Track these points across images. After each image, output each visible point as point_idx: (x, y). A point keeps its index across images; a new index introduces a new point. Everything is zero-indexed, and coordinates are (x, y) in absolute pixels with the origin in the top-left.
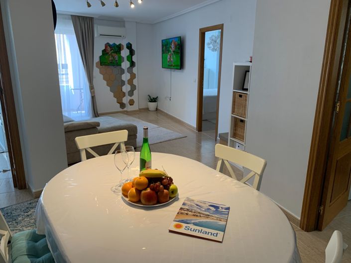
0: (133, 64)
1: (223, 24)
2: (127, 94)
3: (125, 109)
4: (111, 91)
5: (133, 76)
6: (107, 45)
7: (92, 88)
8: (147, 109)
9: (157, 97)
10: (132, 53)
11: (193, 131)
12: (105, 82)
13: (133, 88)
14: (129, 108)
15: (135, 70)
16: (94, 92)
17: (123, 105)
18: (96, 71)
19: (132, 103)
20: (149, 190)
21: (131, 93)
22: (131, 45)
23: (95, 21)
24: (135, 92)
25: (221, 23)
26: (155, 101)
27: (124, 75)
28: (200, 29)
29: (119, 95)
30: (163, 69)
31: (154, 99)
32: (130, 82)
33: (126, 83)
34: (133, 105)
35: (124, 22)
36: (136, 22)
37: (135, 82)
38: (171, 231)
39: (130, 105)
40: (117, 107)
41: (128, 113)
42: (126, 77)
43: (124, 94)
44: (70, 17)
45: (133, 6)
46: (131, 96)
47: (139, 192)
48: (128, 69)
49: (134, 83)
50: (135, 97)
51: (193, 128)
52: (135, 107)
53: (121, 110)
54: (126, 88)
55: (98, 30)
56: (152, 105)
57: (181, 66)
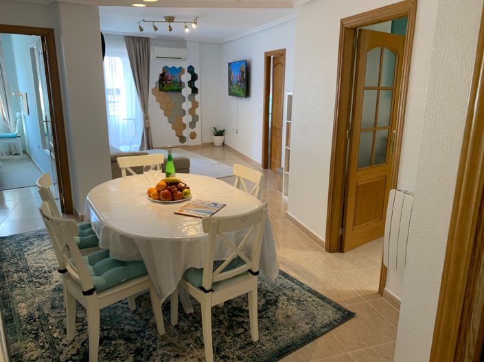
0: (195, 91)
1: (285, 49)
2: (188, 126)
3: (186, 144)
4: (169, 122)
5: (195, 105)
6: (165, 68)
7: (146, 118)
8: (212, 144)
9: (224, 130)
10: (194, 77)
11: (258, 169)
12: (162, 112)
13: (196, 118)
14: (189, 142)
15: (197, 97)
16: (149, 123)
17: (182, 139)
18: (152, 98)
19: (193, 136)
20: (166, 190)
21: (192, 125)
22: (193, 68)
23: (151, 42)
24: (198, 124)
25: (283, 48)
26: (222, 135)
27: (185, 103)
28: (265, 53)
29: (179, 127)
30: (230, 97)
31: (220, 132)
32: (192, 111)
33: (187, 112)
34: (194, 138)
35: (185, 41)
36: (200, 42)
37: (198, 111)
38: (175, 213)
39: (192, 138)
40: (177, 141)
41: (188, 148)
42: (187, 105)
43: (185, 127)
44: (123, 38)
45: (187, 30)
46: (192, 128)
47: (159, 192)
48: (189, 96)
49: (196, 113)
50: (197, 130)
51: (259, 164)
52: (197, 141)
53: (181, 144)
54: (187, 119)
55: (155, 52)
56: (218, 140)
57: (247, 93)
